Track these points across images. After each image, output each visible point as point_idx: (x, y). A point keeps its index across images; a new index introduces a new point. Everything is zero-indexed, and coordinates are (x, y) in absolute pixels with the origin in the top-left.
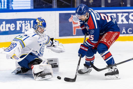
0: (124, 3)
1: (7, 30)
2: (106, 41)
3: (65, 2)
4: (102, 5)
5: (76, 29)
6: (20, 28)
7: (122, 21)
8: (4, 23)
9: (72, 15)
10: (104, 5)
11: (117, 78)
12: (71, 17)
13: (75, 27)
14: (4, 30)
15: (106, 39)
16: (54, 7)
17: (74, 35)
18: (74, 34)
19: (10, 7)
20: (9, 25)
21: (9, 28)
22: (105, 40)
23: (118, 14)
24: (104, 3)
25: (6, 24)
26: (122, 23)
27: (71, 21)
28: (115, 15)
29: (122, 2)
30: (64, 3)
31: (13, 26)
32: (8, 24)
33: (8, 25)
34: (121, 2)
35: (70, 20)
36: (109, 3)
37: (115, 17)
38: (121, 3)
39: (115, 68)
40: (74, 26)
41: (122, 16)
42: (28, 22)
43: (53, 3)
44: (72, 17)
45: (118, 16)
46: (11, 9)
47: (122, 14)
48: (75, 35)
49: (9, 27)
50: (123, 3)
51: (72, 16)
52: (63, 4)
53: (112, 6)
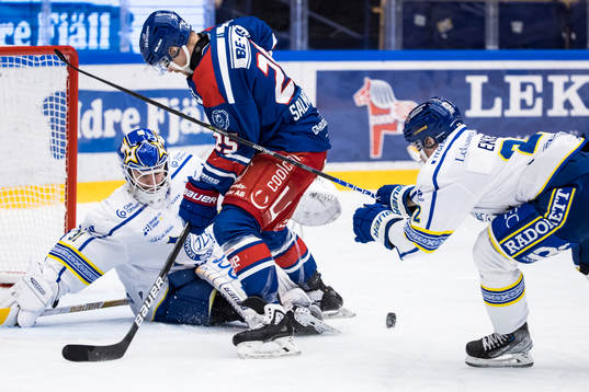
0: (577, 36)
1: (110, 133)
2: (242, 194)
3: (341, 28)
4: (487, 41)
5: (384, 132)
6: (160, 126)
7: (568, 105)
8: (97, 104)
9: (367, 80)
10: (497, 42)
11: (287, 350)
12: (364, 88)
13: (378, 128)
14: (97, 133)
15: (243, 187)
16: (295, 44)
17: (372, 156)
18: (376, 153)
19: (122, 42)
20: (118, 112)
21: (117, 126)
22: (241, 190)
23: (551, 78)
24: (497, 35)
25: (105, 109)
26: (564, 113)
27: (363, 104)
28: (538, 80)
29: (567, 29)
30: (333, 29)
31: (131, 117)
32: (114, 108)
33: (114, 115)
34: (565, 31)
35: (360, 99)
36: (516, 34)
37: (539, 89)
38: (564, 35)
39: (276, 311)
40: (374, 120)
41: (567, 85)
42: (190, 105)
43: (293, 32)
44: (368, 88)
45: (551, 84)
46: (124, 50)
47: (565, 78)
48: (379, 156)
49: (117, 121)
50: (570, 35)
51: (369, 84)
52: (332, 35)
53: (526, 47)
